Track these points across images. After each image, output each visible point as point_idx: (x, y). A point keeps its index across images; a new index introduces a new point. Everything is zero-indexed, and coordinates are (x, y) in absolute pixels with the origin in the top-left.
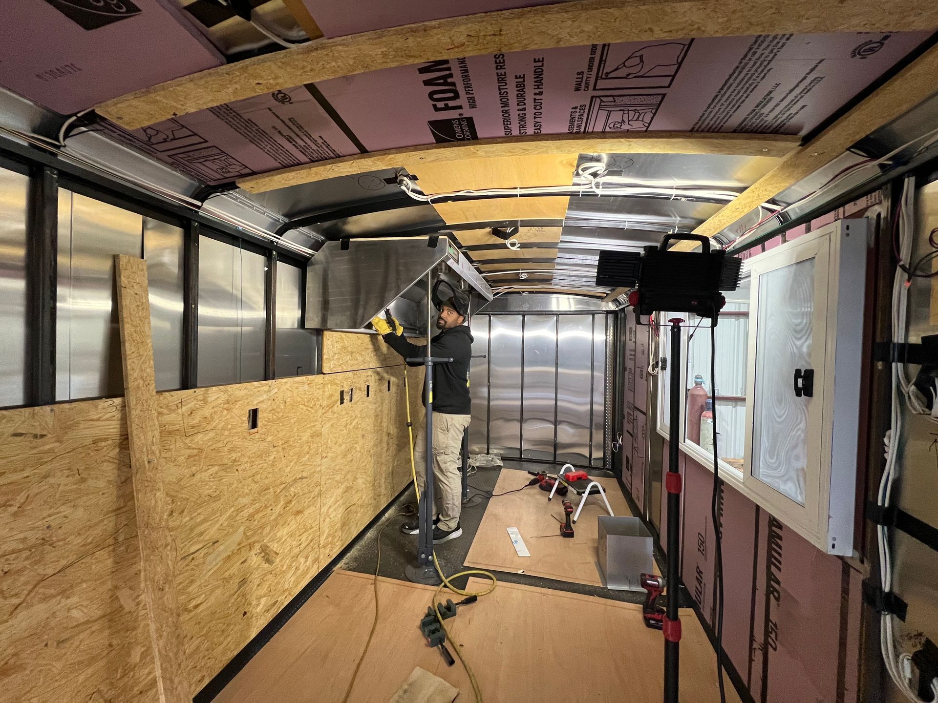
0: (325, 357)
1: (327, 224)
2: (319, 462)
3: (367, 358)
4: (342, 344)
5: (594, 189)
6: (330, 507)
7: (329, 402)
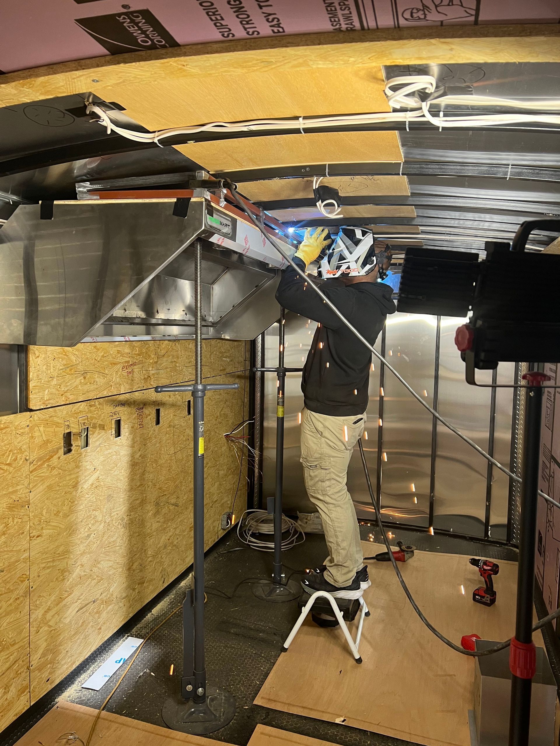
0: (31, 385)
1: (19, 177)
2: (26, 546)
3: (116, 379)
4: (64, 362)
5: (429, 118)
6: (49, 609)
7: (42, 453)
